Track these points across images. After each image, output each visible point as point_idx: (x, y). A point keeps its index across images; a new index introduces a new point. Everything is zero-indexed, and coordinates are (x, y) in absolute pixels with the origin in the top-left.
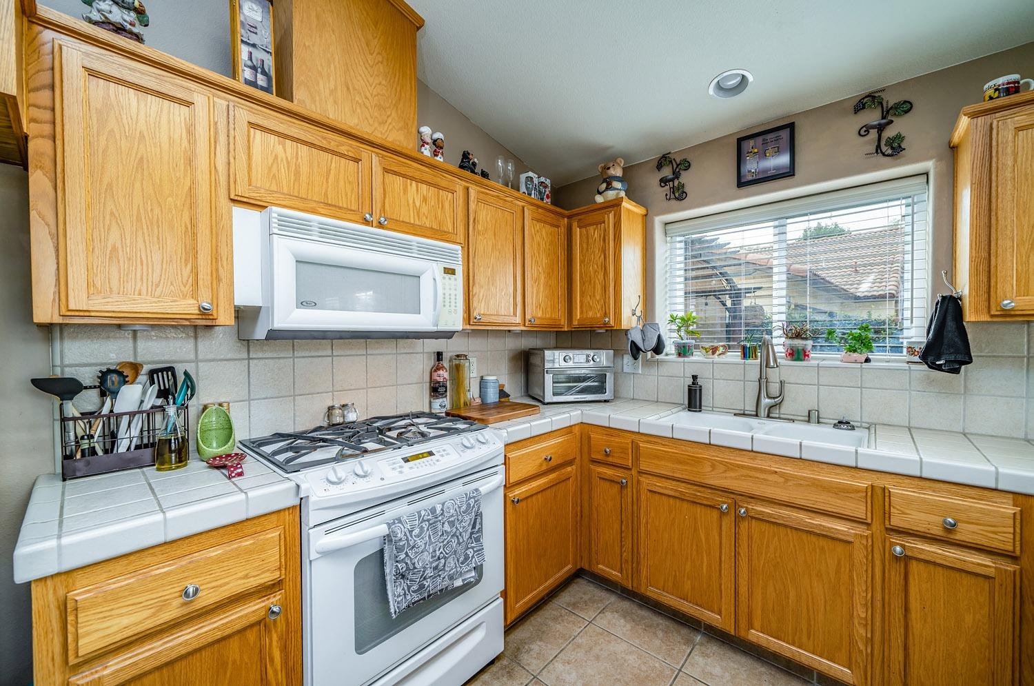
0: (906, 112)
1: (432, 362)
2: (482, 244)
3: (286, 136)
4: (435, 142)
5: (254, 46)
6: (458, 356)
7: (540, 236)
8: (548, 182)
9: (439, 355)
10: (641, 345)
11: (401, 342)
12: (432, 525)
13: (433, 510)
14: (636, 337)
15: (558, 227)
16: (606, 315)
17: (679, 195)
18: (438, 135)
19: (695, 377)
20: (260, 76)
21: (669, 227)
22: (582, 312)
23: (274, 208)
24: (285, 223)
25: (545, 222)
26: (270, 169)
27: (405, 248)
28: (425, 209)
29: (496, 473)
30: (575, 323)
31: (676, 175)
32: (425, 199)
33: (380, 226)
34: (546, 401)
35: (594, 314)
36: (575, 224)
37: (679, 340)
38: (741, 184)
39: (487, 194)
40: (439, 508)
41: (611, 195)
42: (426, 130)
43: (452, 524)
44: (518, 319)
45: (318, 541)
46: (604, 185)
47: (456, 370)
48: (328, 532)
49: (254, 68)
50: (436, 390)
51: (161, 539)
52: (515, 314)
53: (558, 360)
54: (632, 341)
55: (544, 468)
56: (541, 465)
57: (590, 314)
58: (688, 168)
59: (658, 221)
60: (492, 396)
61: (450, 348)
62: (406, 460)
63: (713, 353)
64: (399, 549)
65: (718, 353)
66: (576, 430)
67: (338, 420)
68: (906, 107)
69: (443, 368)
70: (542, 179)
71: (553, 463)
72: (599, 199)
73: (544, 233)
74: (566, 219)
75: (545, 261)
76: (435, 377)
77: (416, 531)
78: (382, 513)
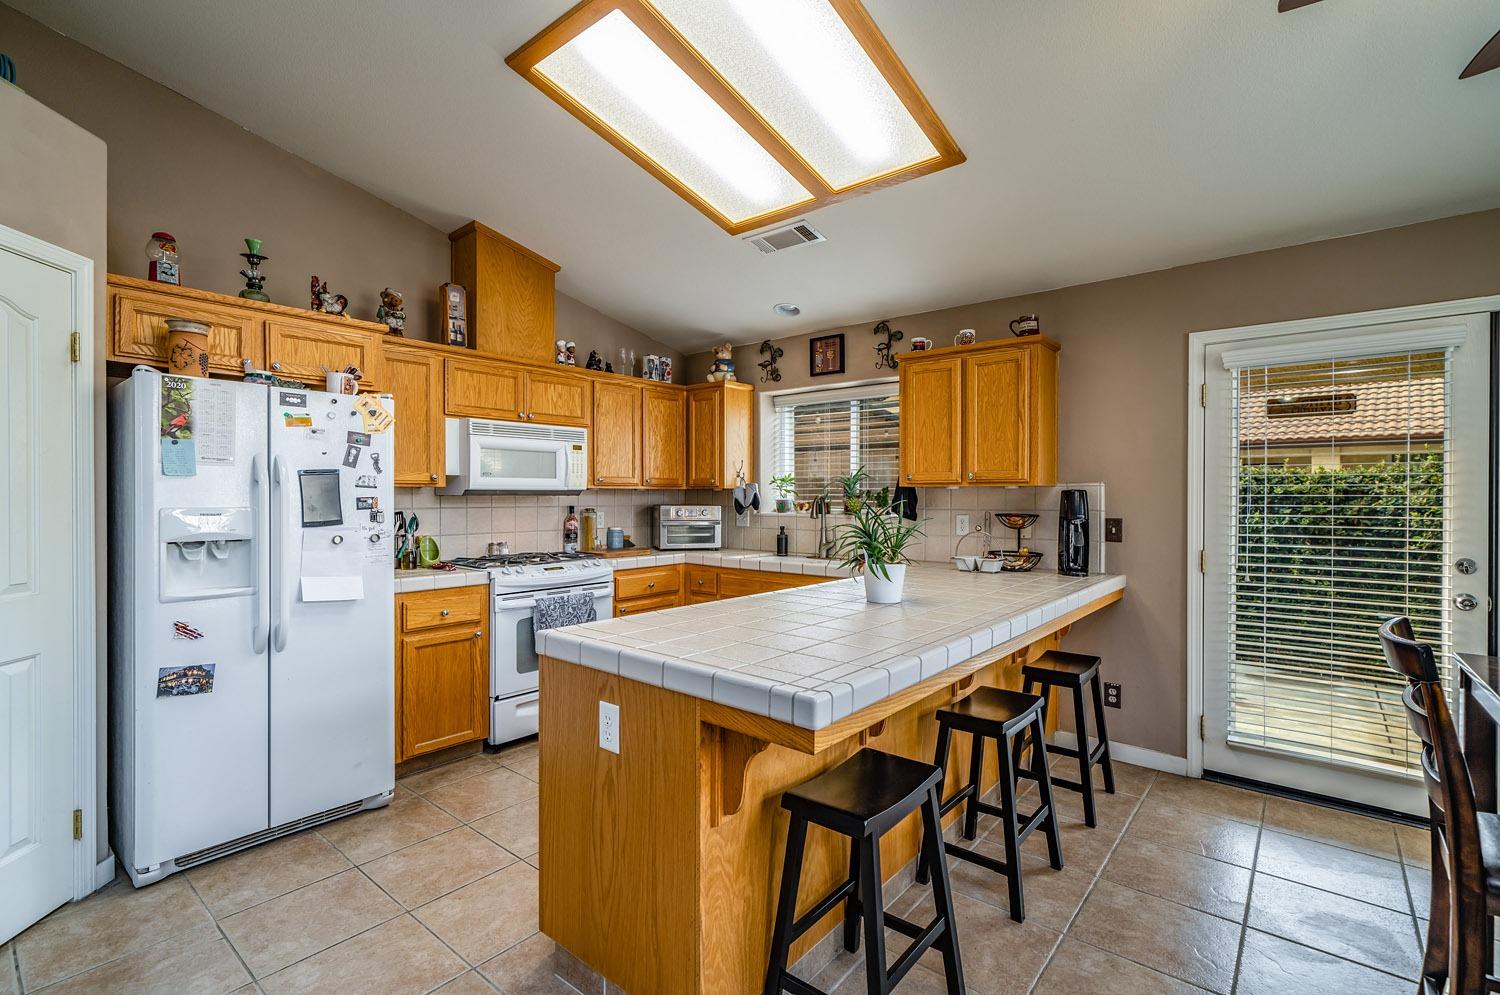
0: (899, 339)
1: (566, 514)
2: (603, 422)
3: (474, 372)
4: (568, 349)
5: (455, 318)
6: (587, 510)
7: (657, 410)
8: (669, 361)
9: (571, 509)
10: (742, 503)
11: (541, 498)
12: (562, 607)
13: (562, 598)
14: (739, 496)
15: (677, 400)
16: (713, 477)
17: (776, 376)
18: (572, 344)
19: (782, 528)
20: (459, 336)
21: (776, 400)
22: (696, 474)
23: (471, 419)
24: (477, 427)
25: (663, 398)
26: (465, 393)
27: (546, 435)
28: (560, 403)
29: (607, 587)
30: (691, 482)
31: (774, 360)
32: (560, 396)
33: (529, 420)
34: (662, 548)
35: (704, 475)
36: (691, 398)
37: (780, 498)
38: (813, 374)
39: (609, 384)
40: (565, 599)
41: (719, 375)
42: (562, 343)
43: (574, 609)
44: (637, 480)
45: (499, 603)
46: (714, 367)
47: (586, 522)
48: (504, 600)
49: (455, 332)
50: (568, 536)
51: (432, 587)
52: (633, 477)
53: (673, 513)
54: (736, 500)
55: (648, 592)
56: (645, 590)
57: (702, 476)
58: (781, 356)
59: (764, 397)
60: (617, 543)
61: (580, 503)
62: (546, 569)
63: (801, 509)
64: (543, 615)
65: (805, 508)
66: (681, 569)
67: (496, 553)
68: (899, 336)
69: (574, 519)
70: (664, 359)
71: (655, 590)
72: (711, 378)
73: (662, 409)
74: (685, 393)
75: (662, 431)
76: (568, 526)
77: (552, 607)
78: (532, 596)
